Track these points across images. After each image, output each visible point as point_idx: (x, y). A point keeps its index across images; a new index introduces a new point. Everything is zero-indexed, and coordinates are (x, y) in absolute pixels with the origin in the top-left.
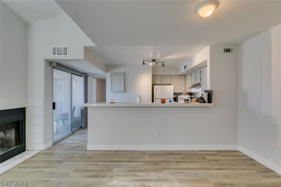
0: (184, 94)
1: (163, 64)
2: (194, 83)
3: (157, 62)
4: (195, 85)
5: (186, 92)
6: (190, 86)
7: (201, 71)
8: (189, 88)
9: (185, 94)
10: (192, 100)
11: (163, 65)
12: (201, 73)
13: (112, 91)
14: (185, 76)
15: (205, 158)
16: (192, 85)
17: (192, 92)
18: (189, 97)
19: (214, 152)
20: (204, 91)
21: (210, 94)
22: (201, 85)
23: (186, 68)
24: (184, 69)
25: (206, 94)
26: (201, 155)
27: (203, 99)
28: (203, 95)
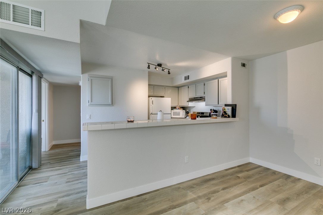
0: (177, 108)
1: (169, 71)
2: (193, 96)
3: (163, 68)
4: (194, 98)
5: (178, 106)
6: (188, 100)
7: (204, 84)
9: (179, 108)
10: (188, 115)
11: (169, 73)
12: (204, 85)
13: (92, 103)
14: (178, 88)
15: (239, 177)
16: (189, 98)
17: (189, 106)
18: (184, 111)
19: (237, 169)
20: (224, 105)
21: (235, 108)
22: (205, 99)
23: (188, 79)
24: (185, 80)
25: (230, 108)
26: (232, 174)
27: (226, 114)
28: (224, 109)
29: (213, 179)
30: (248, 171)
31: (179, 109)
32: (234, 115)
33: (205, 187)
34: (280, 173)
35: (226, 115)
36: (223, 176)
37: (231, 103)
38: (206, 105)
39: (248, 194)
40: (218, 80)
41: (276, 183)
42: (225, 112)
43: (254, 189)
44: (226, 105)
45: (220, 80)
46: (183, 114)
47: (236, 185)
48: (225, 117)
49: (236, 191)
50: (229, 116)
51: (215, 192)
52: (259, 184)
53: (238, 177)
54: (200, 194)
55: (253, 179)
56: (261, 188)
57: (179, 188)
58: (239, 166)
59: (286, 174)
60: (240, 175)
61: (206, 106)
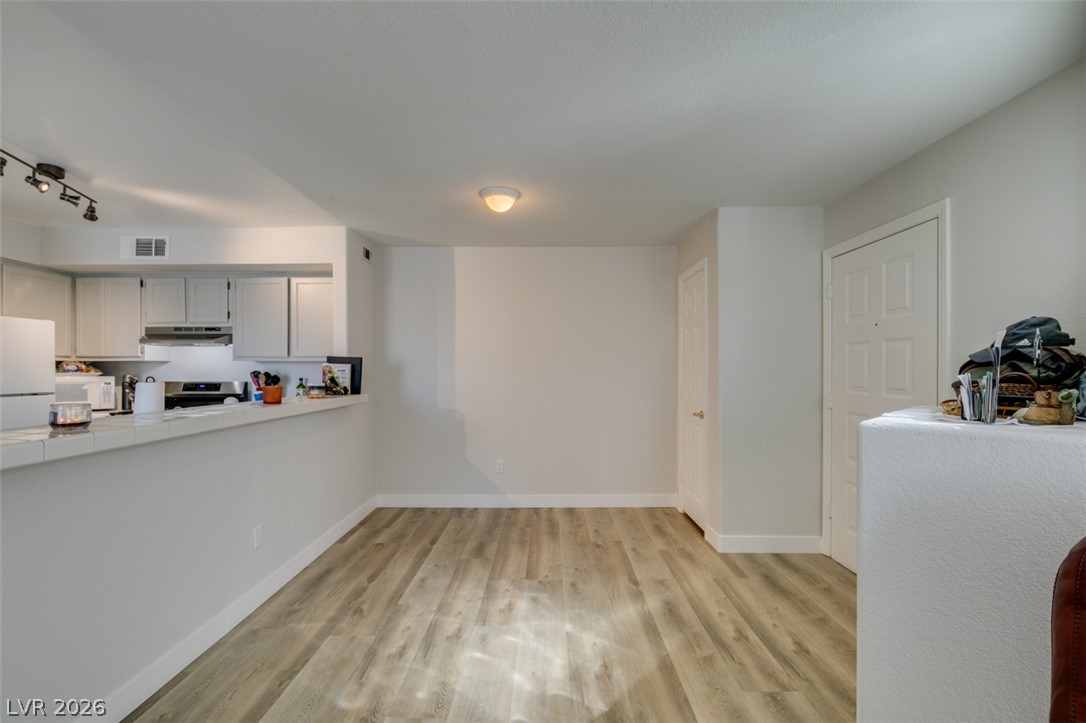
0: (74, 367)
1: (91, 209)
2: (170, 320)
3: (66, 187)
4: (176, 329)
5: (73, 359)
6: (139, 333)
7: (229, 284)
8: (142, 341)
9: (81, 366)
11: (91, 217)
12: (229, 288)
14: (74, 277)
15: (381, 545)
16: (147, 329)
17: (146, 359)
18: (112, 379)
19: (362, 530)
20: (326, 360)
21: (357, 368)
22: (231, 335)
23: (156, 254)
24: (137, 254)
25: (347, 368)
26: (362, 544)
27: (337, 385)
28: (330, 372)
29: (328, 572)
30: (388, 525)
31: (79, 370)
32: (356, 389)
33: (326, 595)
34: (443, 509)
35: (338, 389)
36: (347, 557)
37: (344, 354)
38: (236, 357)
39: (423, 566)
40: (289, 281)
41: (450, 527)
42: (332, 380)
43: (425, 553)
44: (331, 360)
45: (294, 281)
46: (106, 394)
47: (388, 560)
48: (336, 393)
49: (398, 569)
50: (345, 389)
51: (358, 593)
52: (426, 541)
53: (378, 544)
54: (330, 613)
55: (409, 538)
56: (435, 546)
57: (254, 632)
58: (362, 524)
59: (453, 509)
60: (379, 540)
61: (234, 359)
